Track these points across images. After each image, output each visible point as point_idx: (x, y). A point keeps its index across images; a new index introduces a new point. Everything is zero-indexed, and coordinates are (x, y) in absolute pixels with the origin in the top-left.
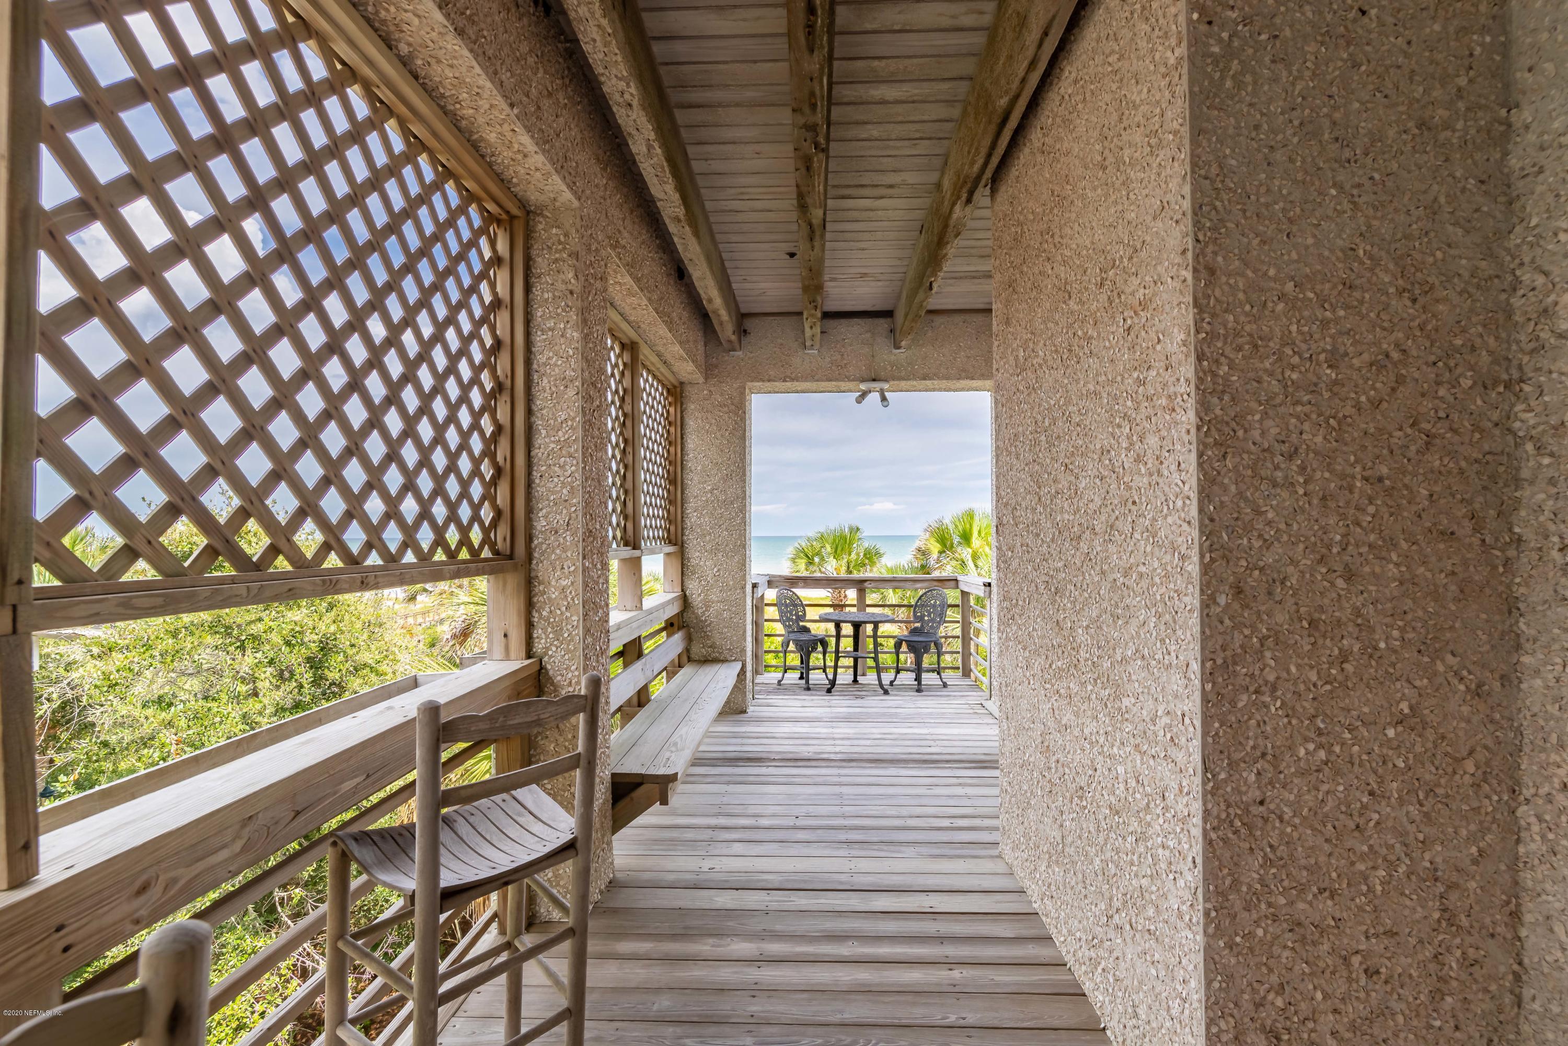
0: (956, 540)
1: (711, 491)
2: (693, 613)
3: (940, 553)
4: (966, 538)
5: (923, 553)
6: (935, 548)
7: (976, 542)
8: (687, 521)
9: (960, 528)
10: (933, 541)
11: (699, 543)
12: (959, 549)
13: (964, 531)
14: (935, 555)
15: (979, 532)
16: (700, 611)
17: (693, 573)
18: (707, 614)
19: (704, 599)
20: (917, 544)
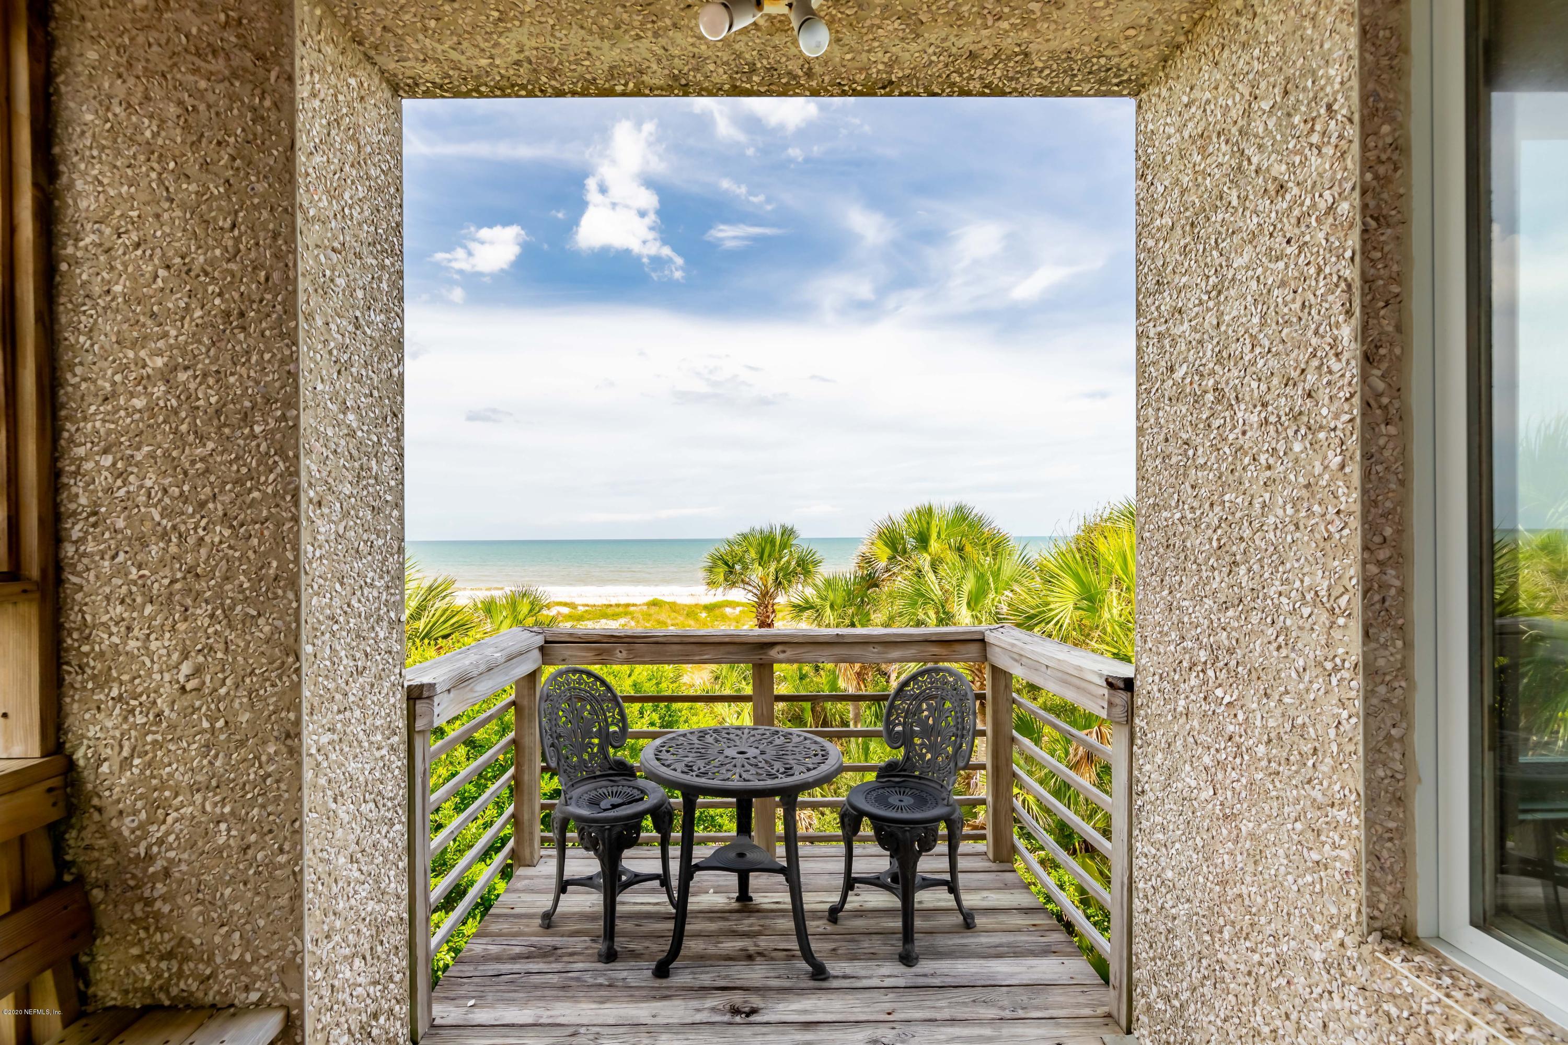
0: (911, 542)
1: (167, 375)
2: (102, 830)
3: (892, 559)
4: (923, 540)
5: (867, 560)
6: (883, 554)
7: (935, 545)
8: (78, 488)
9: (915, 527)
10: (880, 544)
11: (122, 571)
12: (914, 555)
13: (920, 533)
14: (883, 563)
15: (939, 533)
16: (128, 824)
17: (103, 681)
18: (156, 832)
19: (143, 780)
20: (863, 549)
